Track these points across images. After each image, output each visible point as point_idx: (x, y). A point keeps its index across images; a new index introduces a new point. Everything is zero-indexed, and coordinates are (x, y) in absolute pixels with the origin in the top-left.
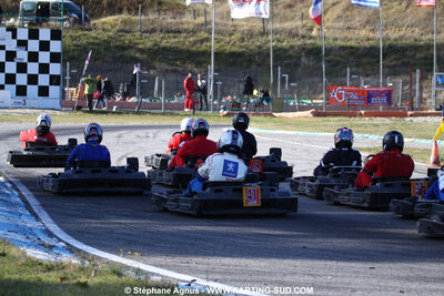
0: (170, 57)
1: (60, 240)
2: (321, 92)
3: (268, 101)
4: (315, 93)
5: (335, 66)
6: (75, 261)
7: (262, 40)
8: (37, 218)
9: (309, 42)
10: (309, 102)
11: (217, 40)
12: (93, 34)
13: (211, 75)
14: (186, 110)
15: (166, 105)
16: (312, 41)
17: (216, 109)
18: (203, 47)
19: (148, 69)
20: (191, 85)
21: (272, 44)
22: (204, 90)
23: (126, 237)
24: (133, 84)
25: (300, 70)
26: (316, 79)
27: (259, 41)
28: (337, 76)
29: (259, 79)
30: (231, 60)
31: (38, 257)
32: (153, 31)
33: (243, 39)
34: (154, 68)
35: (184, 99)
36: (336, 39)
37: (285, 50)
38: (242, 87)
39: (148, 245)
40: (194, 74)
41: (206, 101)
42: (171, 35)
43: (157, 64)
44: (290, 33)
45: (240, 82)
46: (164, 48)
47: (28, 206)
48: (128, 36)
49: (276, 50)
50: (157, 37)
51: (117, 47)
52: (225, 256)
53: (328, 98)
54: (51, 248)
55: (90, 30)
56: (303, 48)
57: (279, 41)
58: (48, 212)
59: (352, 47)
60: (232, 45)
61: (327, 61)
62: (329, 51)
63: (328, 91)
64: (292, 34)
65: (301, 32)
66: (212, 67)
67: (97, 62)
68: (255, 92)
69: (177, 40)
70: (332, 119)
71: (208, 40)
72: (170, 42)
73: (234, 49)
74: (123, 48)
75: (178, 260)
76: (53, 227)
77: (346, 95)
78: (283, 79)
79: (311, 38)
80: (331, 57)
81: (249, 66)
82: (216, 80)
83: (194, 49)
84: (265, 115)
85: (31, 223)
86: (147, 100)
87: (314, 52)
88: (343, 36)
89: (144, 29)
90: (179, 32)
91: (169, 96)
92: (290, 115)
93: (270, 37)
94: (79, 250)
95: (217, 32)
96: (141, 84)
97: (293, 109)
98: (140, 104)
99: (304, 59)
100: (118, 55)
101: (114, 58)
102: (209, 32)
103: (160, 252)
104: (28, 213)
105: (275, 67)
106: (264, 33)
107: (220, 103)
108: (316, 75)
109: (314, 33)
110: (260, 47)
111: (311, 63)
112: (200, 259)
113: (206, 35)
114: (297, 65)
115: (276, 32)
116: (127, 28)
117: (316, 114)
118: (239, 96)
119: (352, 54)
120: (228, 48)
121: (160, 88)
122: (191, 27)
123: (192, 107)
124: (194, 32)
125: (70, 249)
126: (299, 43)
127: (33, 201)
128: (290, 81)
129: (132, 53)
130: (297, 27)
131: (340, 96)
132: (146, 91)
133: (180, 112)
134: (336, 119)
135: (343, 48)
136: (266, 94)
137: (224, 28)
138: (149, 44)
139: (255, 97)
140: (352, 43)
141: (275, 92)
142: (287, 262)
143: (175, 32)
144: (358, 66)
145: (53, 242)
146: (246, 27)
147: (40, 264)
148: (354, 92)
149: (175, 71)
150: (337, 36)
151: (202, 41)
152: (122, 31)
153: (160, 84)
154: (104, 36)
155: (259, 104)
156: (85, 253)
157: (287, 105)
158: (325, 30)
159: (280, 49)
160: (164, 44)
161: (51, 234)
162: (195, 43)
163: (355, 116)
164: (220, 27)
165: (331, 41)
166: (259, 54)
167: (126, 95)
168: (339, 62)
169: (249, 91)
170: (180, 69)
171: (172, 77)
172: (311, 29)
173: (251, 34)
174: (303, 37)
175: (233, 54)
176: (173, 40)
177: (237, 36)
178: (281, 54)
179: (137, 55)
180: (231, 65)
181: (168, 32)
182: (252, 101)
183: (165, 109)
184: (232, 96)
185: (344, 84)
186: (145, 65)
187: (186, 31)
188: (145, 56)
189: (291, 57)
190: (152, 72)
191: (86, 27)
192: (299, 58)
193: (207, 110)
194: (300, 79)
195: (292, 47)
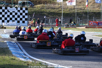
0: (53, 14)
1: (27, 56)
2: (87, 22)
3: (75, 24)
4: (86, 23)
5: (91, 16)
6: (31, 61)
7: (74, 10)
8: (22, 51)
9: (84, 11)
10: (85, 25)
11: (64, 11)
12: (35, 9)
13: (62, 18)
14: (56, 26)
15: (52, 25)
16: (85, 11)
17: (63, 26)
18: (60, 12)
19: (48, 17)
20: (57, 21)
21: (76, 11)
22: (60, 22)
23: (43, 56)
24: (44, 20)
25: (83, 17)
26: (86, 20)
27: (73, 11)
28: (91, 19)
29: (73, 19)
30: (67, 15)
31: (22, 60)
32: (49, 8)
33: (69, 10)
34: (49, 17)
35: (56, 24)
36: (91, 10)
37: (79, 13)
38: (69, 21)
39: (48, 57)
40: (58, 18)
41: (61, 24)
42: (53, 9)
43: (50, 16)
44: (80, 9)
45: (69, 20)
46: (51, 12)
47: (20, 48)
48: (43, 9)
49: (77, 13)
50: (50, 10)
51: (40, 12)
52: (65, 60)
53: (89, 24)
54: (25, 58)
55: (34, 8)
56: (83, 12)
57: (78, 11)
58: (25, 50)
59: (94, 12)
60: (67, 11)
61: (88, 15)
62: (89, 13)
63: (89, 22)
64: (81, 9)
65: (83, 9)
66: (62, 17)
67: (36, 15)
68: (72, 22)
69: (54, 10)
70: (90, 29)
71: (61, 10)
72: (53, 11)
73: (67, 12)
74: (42, 12)
75: (54, 61)
76: (26, 53)
77: (93, 23)
78: (79, 19)
79: (85, 10)
80: (90, 14)
81: (71, 16)
82: (63, 20)
83: (58, 12)
84: (74, 28)
85: (21, 52)
86: (47, 24)
87: (86, 13)
88: (93, 9)
89: (47, 8)
90: (55, 8)
91: (52, 23)
92: (80, 28)
93: (76, 10)
94: (32, 58)
95: (64, 9)
96: (46, 20)
97: (81, 26)
98: (46, 25)
99: (83, 15)
100: (41, 14)
101: (40, 14)
102: (62, 8)
103: (50, 59)
104: (20, 50)
105: (77, 17)
106: (74, 9)
107: (64, 25)
108: (86, 19)
109: (86, 9)
110: (73, 12)
111: (85, 16)
112: (59, 61)
113: (61, 9)
114: (82, 16)
115: (77, 9)
116: (43, 7)
117: (86, 28)
118: (68, 23)
119: (95, 14)
120: (66, 12)
121: (50, 21)
122: (57, 7)
123: (58, 26)
124: (58, 8)
125: (30, 58)
126: (82, 11)
127: (21, 47)
128: (80, 20)
129: (44, 13)
130: (82, 8)
131: (92, 23)
132: (47, 22)
133: (55, 27)
134: (91, 29)
135: (92, 12)
136: (75, 23)
137: (65, 8)
138: (48, 11)
139: (72, 23)
140: (95, 11)
141: (77, 22)
142: (80, 61)
143: (54, 8)
144: (96, 17)
145: (26, 56)
146: (70, 8)
147: (23, 62)
148: (95, 22)
149: (54, 17)
150: (91, 9)
151: (60, 11)
152: (42, 8)
153: (50, 20)
154: (37, 9)
155: (73, 25)
156: (33, 59)
157: (80, 25)
158: (88, 8)
159: (78, 12)
160: (51, 11)
161: (25, 55)
162: (58, 11)
163: (95, 28)
164: (64, 7)
165: (90, 11)
166: (73, 14)
167: (42, 23)
168: (92, 15)
169: (71, 22)
170: (55, 17)
171: (53, 19)
172: (85, 8)
173: (71, 9)
174: (83, 10)
175: (67, 14)
176: (53, 10)
177: (68, 9)
178: (78, 14)
179: (45, 14)
180: (67, 16)
181: (52, 8)
182: (71, 24)
183: (52, 26)
184: (67, 23)
185: (93, 21)
186: (47, 16)
187: (56, 8)
188: (47, 14)
189: (80, 14)
190: (48, 18)
191: (34, 7)
192: (82, 15)
193: (61, 26)
194: (82, 19)
195: (81, 12)
